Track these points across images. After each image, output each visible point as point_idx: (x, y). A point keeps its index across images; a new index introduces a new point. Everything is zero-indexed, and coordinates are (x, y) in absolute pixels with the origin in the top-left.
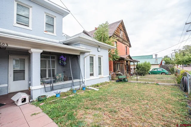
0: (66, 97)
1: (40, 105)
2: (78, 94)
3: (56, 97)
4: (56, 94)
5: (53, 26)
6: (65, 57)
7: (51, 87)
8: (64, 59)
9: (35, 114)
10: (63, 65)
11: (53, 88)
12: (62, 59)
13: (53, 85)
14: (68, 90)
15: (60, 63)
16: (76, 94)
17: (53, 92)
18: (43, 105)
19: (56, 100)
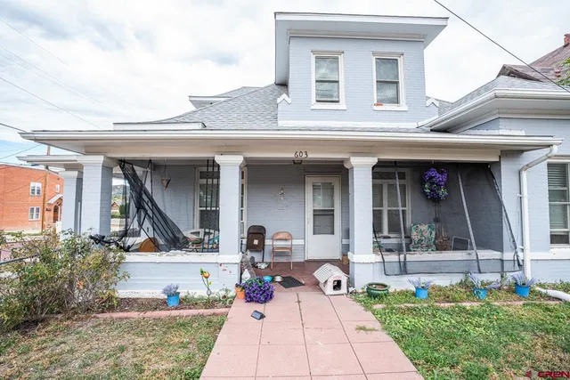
0: (447, 305)
1: (375, 307)
2: (496, 303)
3: (414, 294)
4: (417, 288)
5: (397, 83)
6: (442, 173)
7: (400, 262)
8: (440, 178)
9: (363, 329)
10: (434, 199)
11: (405, 267)
12: (431, 178)
13: (405, 259)
14: (454, 283)
15: (428, 191)
16: (488, 304)
17: (405, 278)
18: (382, 312)
19: (416, 305)
